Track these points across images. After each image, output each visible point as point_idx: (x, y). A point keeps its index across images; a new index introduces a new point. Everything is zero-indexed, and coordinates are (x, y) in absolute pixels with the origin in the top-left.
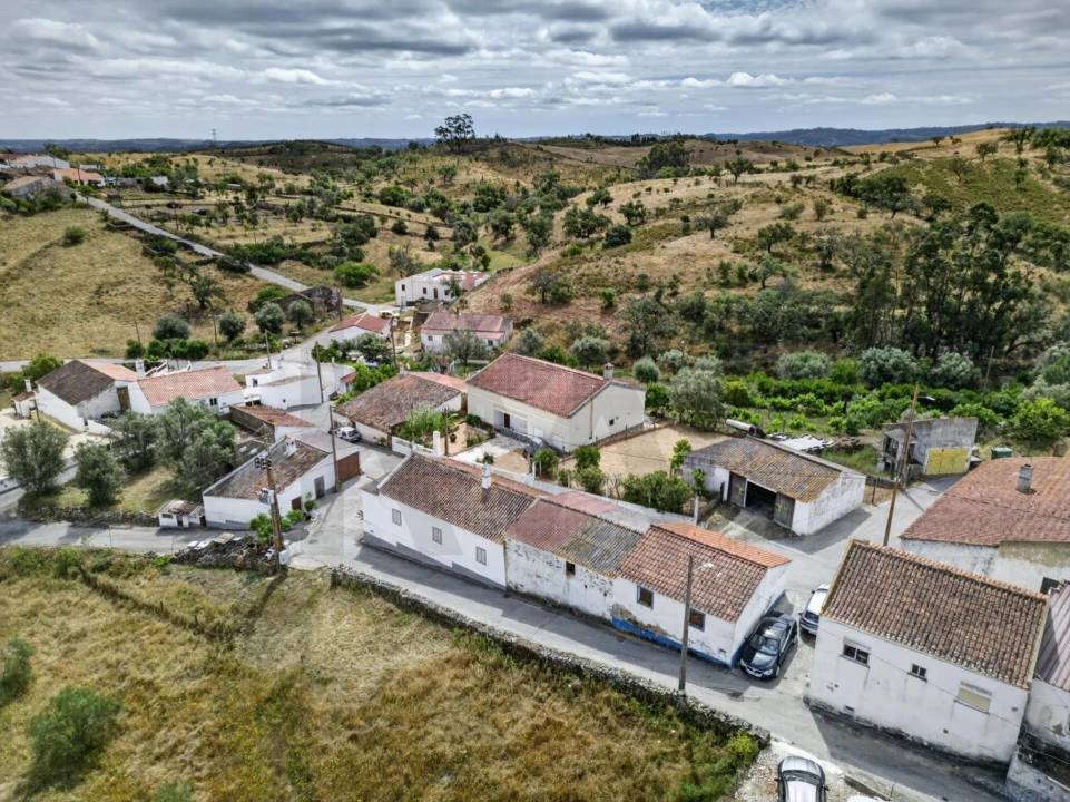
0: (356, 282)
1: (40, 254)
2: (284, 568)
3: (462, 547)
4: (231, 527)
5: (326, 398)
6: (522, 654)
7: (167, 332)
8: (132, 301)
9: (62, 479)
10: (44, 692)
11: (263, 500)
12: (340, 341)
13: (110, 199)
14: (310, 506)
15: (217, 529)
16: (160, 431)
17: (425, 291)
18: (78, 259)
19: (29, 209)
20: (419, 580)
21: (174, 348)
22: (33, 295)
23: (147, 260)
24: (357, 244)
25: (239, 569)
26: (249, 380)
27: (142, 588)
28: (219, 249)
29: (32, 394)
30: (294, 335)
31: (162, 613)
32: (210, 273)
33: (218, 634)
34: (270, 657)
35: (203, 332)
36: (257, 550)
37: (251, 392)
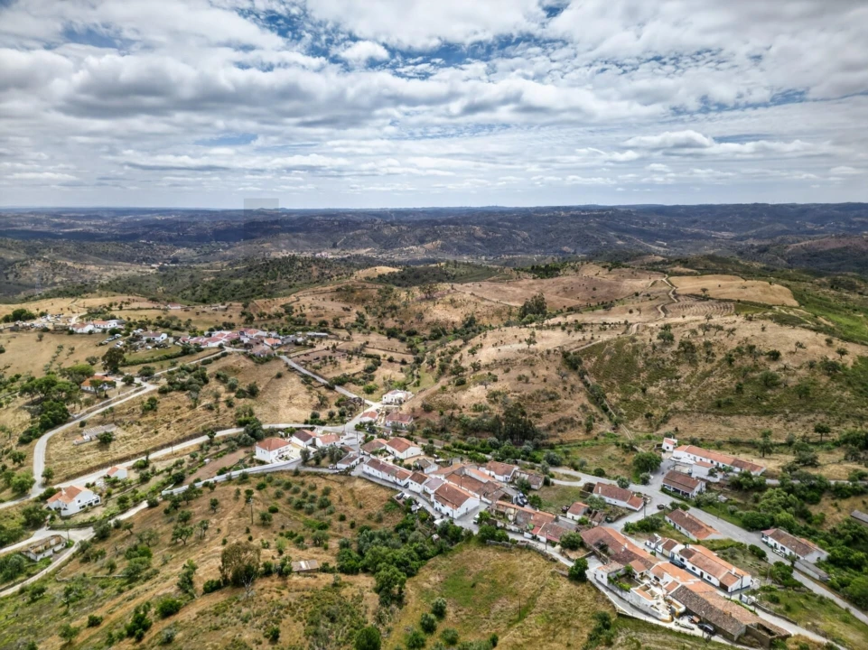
0: (370, 391)
1: (270, 382)
3: (376, 472)
4: (342, 469)
5: (359, 443)
7: (314, 416)
8: (301, 402)
9: (310, 458)
10: (320, 488)
11: (346, 464)
12: (362, 422)
13: (286, 354)
14: (355, 466)
15: (340, 469)
16: (325, 450)
17: (392, 399)
18: (282, 384)
19: (263, 362)
21: (317, 422)
23: (303, 385)
24: (373, 371)
25: (344, 475)
26: (341, 437)
27: (329, 477)
28: (325, 379)
29: (289, 437)
30: (350, 417)
31: (333, 481)
32: (323, 390)
33: (342, 483)
34: (349, 486)
35: (323, 415)
36: (346, 473)
37: (342, 441)
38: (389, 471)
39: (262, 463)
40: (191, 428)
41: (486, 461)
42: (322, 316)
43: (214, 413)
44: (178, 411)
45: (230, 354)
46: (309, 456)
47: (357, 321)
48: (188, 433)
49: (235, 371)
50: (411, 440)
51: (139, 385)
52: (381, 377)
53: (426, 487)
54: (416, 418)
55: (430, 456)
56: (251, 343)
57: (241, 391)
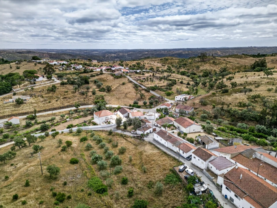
0: (169, 95)
1: (119, 86)
2: (144, 140)
3: (163, 141)
4: (139, 134)
5: (155, 119)
6: (165, 153)
7: (135, 103)
8: (131, 96)
9: (121, 125)
10: (119, 147)
11: (143, 131)
12: (161, 108)
13: (130, 76)
14: (149, 134)
15: (138, 134)
16: (133, 120)
17: (181, 99)
18: (124, 88)
19: (118, 78)
20: (158, 145)
21: (136, 106)
22: (117, 94)
23: (134, 89)
24: (171, 86)
25: (139, 139)
26: (145, 114)
27: (129, 139)
28: (146, 87)
29: (117, 112)
30: (155, 105)
31: (131, 142)
32: (143, 92)
33: (136, 145)
34: (141, 149)
35: (141, 103)
36: (141, 138)
37: (145, 116)
38: (174, 142)
39: (95, 124)
40: (69, 102)
41: (266, 145)
42: (152, 66)
43: (84, 96)
44: (66, 94)
45: (104, 74)
46: (121, 123)
47: (167, 69)
48: (66, 104)
49: (104, 81)
50: (193, 120)
51: (54, 80)
52: (176, 89)
53: (210, 165)
54: (195, 109)
55: (209, 134)
56: (115, 70)
57: (103, 88)
